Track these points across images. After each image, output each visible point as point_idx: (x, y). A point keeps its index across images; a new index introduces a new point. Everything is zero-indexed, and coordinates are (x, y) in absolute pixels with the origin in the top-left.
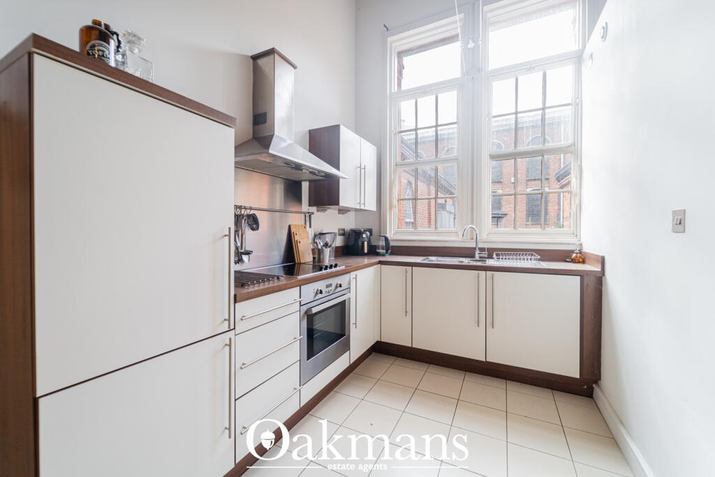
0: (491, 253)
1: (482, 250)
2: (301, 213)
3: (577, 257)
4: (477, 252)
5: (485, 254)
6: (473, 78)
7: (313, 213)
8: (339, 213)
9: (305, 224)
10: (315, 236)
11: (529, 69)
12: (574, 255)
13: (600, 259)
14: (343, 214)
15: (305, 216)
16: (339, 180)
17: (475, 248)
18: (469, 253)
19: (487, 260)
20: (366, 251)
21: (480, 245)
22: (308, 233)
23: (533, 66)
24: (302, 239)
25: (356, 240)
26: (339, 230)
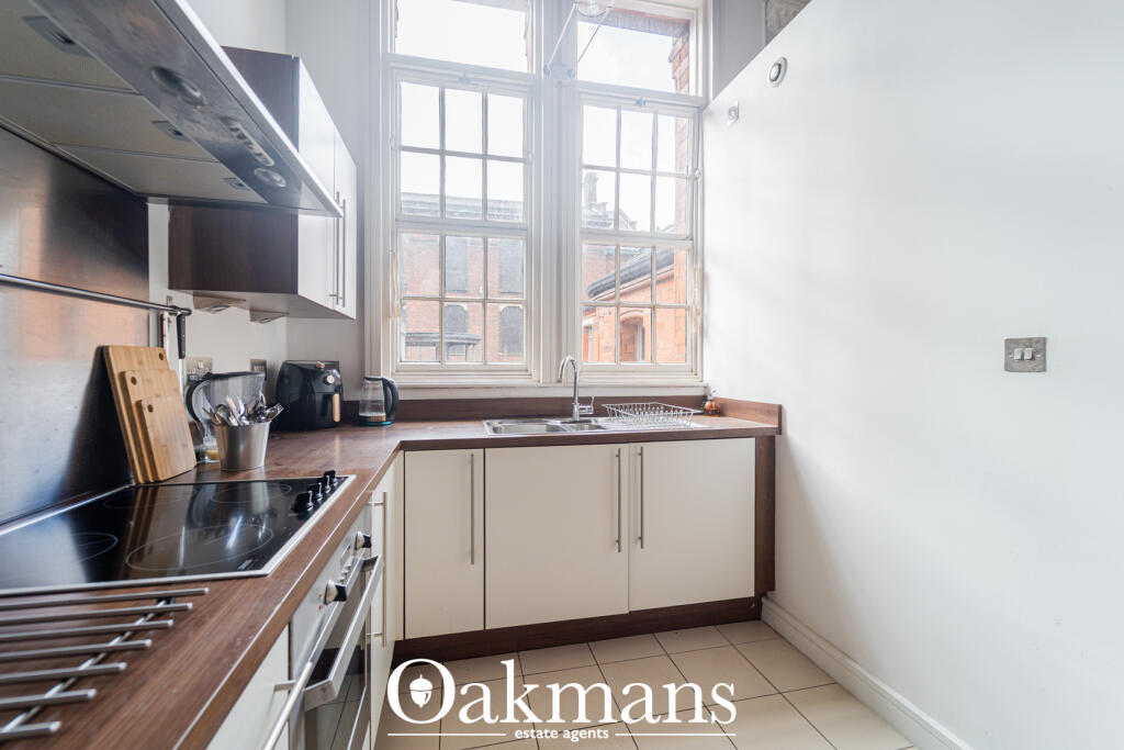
0: (602, 407)
1: (585, 401)
2: (144, 305)
3: (711, 407)
4: (577, 408)
5: (589, 409)
6: (560, 83)
7: (189, 312)
8: (253, 319)
9: (161, 343)
10: (192, 385)
11: (639, 103)
12: (708, 404)
13: (777, 410)
14: (264, 320)
15: (161, 319)
16: (296, 217)
17: (572, 399)
18: (561, 408)
19: (592, 419)
20: (337, 418)
21: (582, 393)
22: (173, 374)
23: (644, 99)
24: (158, 396)
25: (307, 390)
26: (254, 363)
